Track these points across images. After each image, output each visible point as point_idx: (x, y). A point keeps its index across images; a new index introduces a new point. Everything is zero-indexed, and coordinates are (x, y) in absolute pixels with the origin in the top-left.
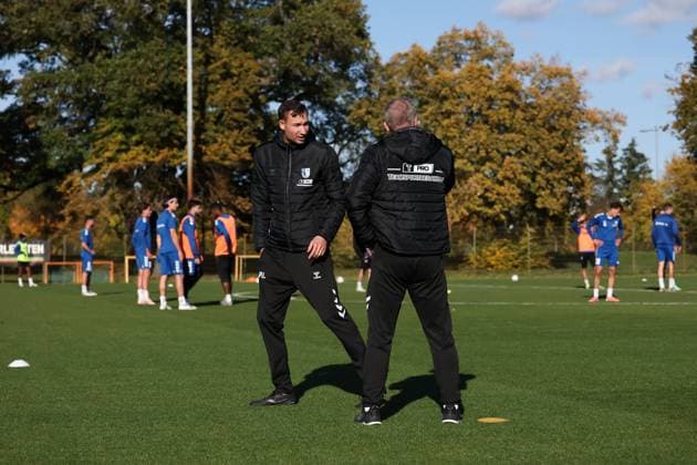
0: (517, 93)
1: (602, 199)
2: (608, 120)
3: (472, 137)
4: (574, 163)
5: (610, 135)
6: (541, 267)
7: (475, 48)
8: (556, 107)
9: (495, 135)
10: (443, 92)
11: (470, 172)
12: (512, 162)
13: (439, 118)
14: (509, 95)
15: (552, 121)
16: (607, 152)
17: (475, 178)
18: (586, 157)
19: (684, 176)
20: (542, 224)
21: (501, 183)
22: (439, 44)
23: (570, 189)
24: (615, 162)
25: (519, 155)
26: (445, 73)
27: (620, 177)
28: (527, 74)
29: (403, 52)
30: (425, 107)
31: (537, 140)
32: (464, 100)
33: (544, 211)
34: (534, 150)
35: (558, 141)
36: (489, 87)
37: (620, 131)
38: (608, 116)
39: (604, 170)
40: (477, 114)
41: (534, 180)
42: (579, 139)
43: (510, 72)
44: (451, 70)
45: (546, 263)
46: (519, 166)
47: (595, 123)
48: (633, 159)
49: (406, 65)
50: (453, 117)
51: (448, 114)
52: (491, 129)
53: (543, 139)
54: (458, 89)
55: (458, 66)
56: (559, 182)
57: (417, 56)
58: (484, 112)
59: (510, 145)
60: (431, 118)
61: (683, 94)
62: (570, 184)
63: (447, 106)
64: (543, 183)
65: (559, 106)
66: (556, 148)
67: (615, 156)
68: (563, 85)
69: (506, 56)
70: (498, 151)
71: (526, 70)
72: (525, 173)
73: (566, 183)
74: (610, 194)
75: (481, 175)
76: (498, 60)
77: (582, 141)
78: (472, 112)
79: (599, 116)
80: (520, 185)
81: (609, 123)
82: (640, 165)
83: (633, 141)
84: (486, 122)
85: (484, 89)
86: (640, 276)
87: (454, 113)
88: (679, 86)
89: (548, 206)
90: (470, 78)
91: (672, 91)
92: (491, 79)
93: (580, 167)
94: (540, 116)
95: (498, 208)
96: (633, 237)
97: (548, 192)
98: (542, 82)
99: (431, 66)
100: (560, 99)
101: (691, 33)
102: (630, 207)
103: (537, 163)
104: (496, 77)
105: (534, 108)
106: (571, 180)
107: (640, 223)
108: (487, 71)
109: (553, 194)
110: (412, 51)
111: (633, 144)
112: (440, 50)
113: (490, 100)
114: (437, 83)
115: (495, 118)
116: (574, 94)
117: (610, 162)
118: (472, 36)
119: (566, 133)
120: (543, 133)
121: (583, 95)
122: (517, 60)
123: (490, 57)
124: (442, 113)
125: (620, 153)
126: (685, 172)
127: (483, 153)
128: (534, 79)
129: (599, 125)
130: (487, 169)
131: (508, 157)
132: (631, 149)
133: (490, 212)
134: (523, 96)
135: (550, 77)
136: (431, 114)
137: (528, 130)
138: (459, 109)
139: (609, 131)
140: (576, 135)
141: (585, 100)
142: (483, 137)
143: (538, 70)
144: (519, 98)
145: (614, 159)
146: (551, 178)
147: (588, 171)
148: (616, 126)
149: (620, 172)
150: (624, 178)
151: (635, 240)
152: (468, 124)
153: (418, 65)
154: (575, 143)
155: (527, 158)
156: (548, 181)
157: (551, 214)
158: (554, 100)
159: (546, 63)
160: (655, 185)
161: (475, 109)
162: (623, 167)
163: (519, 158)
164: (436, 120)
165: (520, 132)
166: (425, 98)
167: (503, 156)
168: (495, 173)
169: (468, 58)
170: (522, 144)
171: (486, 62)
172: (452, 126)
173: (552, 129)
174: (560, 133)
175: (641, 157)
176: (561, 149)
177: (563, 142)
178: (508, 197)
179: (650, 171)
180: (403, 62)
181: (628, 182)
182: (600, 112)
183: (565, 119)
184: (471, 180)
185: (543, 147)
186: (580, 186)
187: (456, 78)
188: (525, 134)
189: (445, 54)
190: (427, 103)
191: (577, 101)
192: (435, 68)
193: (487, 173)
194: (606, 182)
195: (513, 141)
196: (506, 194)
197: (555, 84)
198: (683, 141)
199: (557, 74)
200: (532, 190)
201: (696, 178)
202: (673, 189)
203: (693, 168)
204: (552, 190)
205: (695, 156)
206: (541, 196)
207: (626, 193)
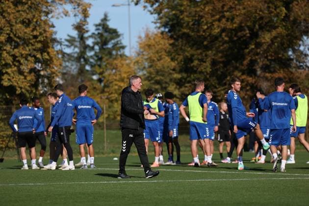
1: (73, 76)
4: (41, 39)
5: (80, 9)
16: (80, 28)
18: (56, 33)
19: (157, 52)
23: (38, 66)
24: (87, 38)
27: (92, 53)
33: (11, 89)
35: (24, 15)
37: (90, 5)
39: (76, 46)
42: (47, 14)
45: (13, 143)
48: (106, 35)
53: (9, 14)
56: (26, 59)
62: (37, 61)
64: (9, 60)
66: (23, 22)
67: (86, 31)
74: (82, 71)
77: (50, 16)
82: (113, 41)
83: (106, 16)
86: (111, 155)
89: (15, 84)
93: (47, 43)
96: (106, 116)
97: (15, 69)
102: (102, 84)
106: (39, 56)
109: (21, 73)
111: (105, 19)
117: (82, 38)
119: (34, 7)
126: (158, 47)
132: (103, 24)
139: (79, 5)
140: (44, 9)
145: (86, 35)
146: (17, 55)
147: (58, 47)
149: (92, 48)
150: (96, 54)
151: (108, 118)
154: (43, 18)
156: (14, 57)
157: (18, 92)
160: (128, 61)
162: (95, 43)
174: (26, 7)
175: (114, 33)
177: (29, 16)
179: (123, 47)
181: (100, 59)
186: (47, 63)
194: (78, 59)
198: (156, 16)
201: (169, 53)
202: (147, 64)
203: (166, 43)
204: (18, 67)
205: (170, 31)
206: (7, 73)
207: (98, 70)
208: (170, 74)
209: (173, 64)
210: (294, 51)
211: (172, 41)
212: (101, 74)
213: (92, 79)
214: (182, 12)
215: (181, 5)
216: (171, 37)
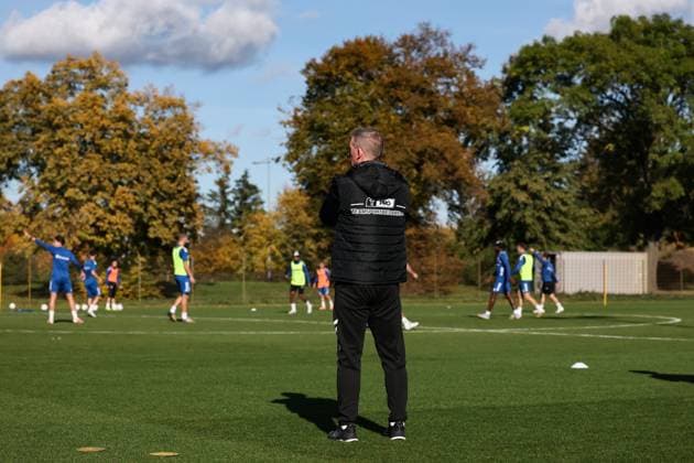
0: (130, 123)
1: (214, 229)
2: (220, 152)
3: (84, 166)
4: (185, 193)
5: (222, 166)
6: (151, 296)
7: (90, 77)
8: (169, 138)
9: (107, 165)
10: (56, 121)
11: (82, 201)
12: (124, 192)
13: (52, 146)
14: (121, 125)
15: (165, 152)
16: (222, 184)
17: (86, 206)
18: (198, 188)
19: (296, 208)
20: (154, 254)
21: (113, 213)
22: (53, 72)
23: (182, 219)
24: (228, 193)
25: (130, 184)
26: (59, 101)
27: (232, 208)
28: (141, 105)
29: (16, 79)
30: (38, 135)
31: (150, 169)
32: (78, 128)
33: (157, 240)
34: (147, 180)
35: (170, 171)
36: (103, 117)
37: (232, 163)
38: (220, 147)
39: (217, 201)
40: (90, 144)
41: (146, 210)
42: (191, 169)
43: (123, 102)
44: (65, 98)
45: (157, 292)
46: (131, 196)
47: (207, 154)
48: (247, 191)
49: (19, 93)
50: (65, 146)
51: (61, 143)
52: (104, 158)
53: (155, 170)
54: (71, 118)
55: (72, 94)
56: (170, 212)
57: (32, 84)
58: (96, 142)
59: (123, 174)
60: (44, 146)
61: (294, 127)
62: (181, 214)
63: (60, 134)
64: (155, 213)
65: (172, 136)
66: (168, 178)
67: (227, 187)
68: (176, 116)
69: (120, 86)
70: (111, 181)
71: (139, 101)
72: (137, 203)
73: (177, 213)
74: (222, 224)
75: (92, 205)
76: (112, 90)
77: (194, 172)
78: (85, 141)
79: (211, 148)
80: (131, 214)
81: (221, 155)
82: (253, 197)
83: (246, 173)
84: (98, 151)
85: (97, 118)
86: (250, 306)
87: (66, 142)
88: (291, 119)
89: (160, 236)
90: (84, 107)
91: (284, 124)
92: (104, 108)
93: (192, 198)
94: (153, 146)
95: (109, 237)
96: (244, 267)
97: (160, 221)
98: (155, 112)
99: (45, 94)
100: (172, 130)
101: (304, 67)
102: (242, 238)
103: (149, 193)
104: (109, 107)
105: (147, 138)
106: (183, 209)
107: (251, 254)
108: (100, 102)
109: (165, 224)
110: (27, 79)
111: (245, 176)
112: (55, 78)
113: (104, 129)
114: (50, 112)
115: (108, 148)
116: (187, 124)
117: (223, 194)
118: (87, 65)
119: (179, 164)
120: (156, 163)
121: (196, 126)
122: (130, 90)
123: (105, 86)
124: (55, 142)
125: (232, 184)
126: (297, 203)
127: (95, 182)
128: (148, 109)
129: (211, 156)
130: (99, 198)
131: (120, 187)
132: (244, 181)
133: (102, 240)
134: (136, 126)
135: (163, 108)
136: (44, 142)
137: (141, 159)
138: (72, 138)
139: (221, 162)
140: (189, 165)
141: (197, 131)
142: (95, 165)
143: (152, 100)
144: (132, 128)
145: (227, 190)
146: (163, 208)
147: (200, 202)
148: (228, 157)
149: (233, 203)
150: (236, 208)
151: (246, 270)
152: (81, 154)
153: (32, 92)
154: (188, 174)
155: (138, 188)
156: (160, 210)
157: (163, 243)
158: (167, 130)
159: (160, 93)
160: (267, 216)
161: (88, 138)
162: (236, 198)
163: (131, 187)
164: (49, 149)
165: (132, 162)
166: (38, 127)
167: (115, 186)
168: (106, 202)
169: (83, 87)
170: (135, 174)
171: (100, 92)
172: (64, 154)
173: (164, 160)
174: (172, 163)
175: (254, 189)
176: (173, 179)
177: (175, 172)
178: (120, 227)
179: (262, 203)
180: (16, 90)
181: (240, 213)
182: (213, 144)
183: (178, 150)
184: (83, 209)
185: (155, 177)
186: (191, 216)
187: (69, 107)
188: (137, 164)
189: (59, 83)
190: (40, 131)
191: (189, 132)
192: (49, 97)
193: (99, 202)
194: (219, 213)
195: (125, 171)
196: (117, 224)
197: (169, 114)
198: (295, 174)
199: (171, 105)
200: (145, 220)
201: (306, 209)
202: (285, 220)
203: (304, 200)
204: (163, 220)
205: (307, 188)
206: (153, 225)
207: (238, 224)
208: (307, 229)
209: (310, 220)
210: (425, 210)
211: (308, 198)
212: (240, 227)
213: (231, 233)
214: (320, 170)
215: (319, 164)
216: (308, 194)
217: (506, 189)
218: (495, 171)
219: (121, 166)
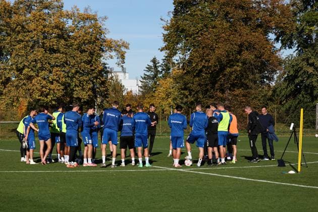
0: (62, 29)
2: (118, 46)
3: (33, 55)
4: (96, 71)
7: (39, 3)
8: (85, 38)
9: (47, 55)
11: (33, 76)
12: (58, 71)
13: (15, 44)
14: (56, 31)
15: (83, 46)
17: (36, 80)
21: (52, 83)
25: (62, 66)
28: (70, 18)
31: (74, 57)
34: (72, 64)
35: (86, 58)
36: (44, 27)
37: (125, 52)
38: (119, 43)
43: (60, 17)
46: (62, 73)
47: (110, 47)
50: (22, 43)
51: (20, 42)
52: (45, 51)
53: (77, 57)
54: (27, 27)
55: (30, 12)
56: (87, 82)
59: (56, 60)
64: (78, 83)
65: (87, 37)
66: (85, 62)
68: (91, 25)
69: (58, 7)
70: (49, 64)
71: (69, 16)
72: (65, 77)
73: (91, 83)
75: (39, 78)
77: (101, 58)
80: (63, 84)
84: (42, 47)
85: (41, 27)
89: (81, 96)
94: (76, 43)
95: (50, 97)
97: (80, 88)
98: (79, 23)
100: (88, 33)
103: (74, 71)
105: (73, 38)
106: (95, 81)
109: (83, 89)
114: (14, 23)
115: (48, 44)
120: (77, 53)
121: (104, 31)
122: (64, 9)
124: (17, 41)
127: (40, 65)
128: (74, 21)
129: (113, 49)
130: (43, 73)
131: (55, 68)
133: (46, 99)
135: (83, 20)
138: (27, 39)
139: (119, 52)
141: (105, 34)
142: (40, 55)
143: (76, 15)
146: (82, 80)
148: (123, 49)
154: (98, 59)
155: (67, 68)
156: (80, 81)
159: (82, 12)
163: (62, 68)
165: (63, 53)
167: (52, 67)
169: (36, 8)
171: (46, 11)
173: (83, 51)
174: (87, 53)
176: (89, 62)
177: (90, 59)
185: (77, 62)
187: (26, 20)
188: (66, 54)
189: (21, 6)
195: (58, 58)
196: (54, 90)
197: (88, 24)
199: (88, 18)
204: (82, 87)
206: (76, 90)
217: (300, 65)
218: (295, 54)
219: (55, 55)
